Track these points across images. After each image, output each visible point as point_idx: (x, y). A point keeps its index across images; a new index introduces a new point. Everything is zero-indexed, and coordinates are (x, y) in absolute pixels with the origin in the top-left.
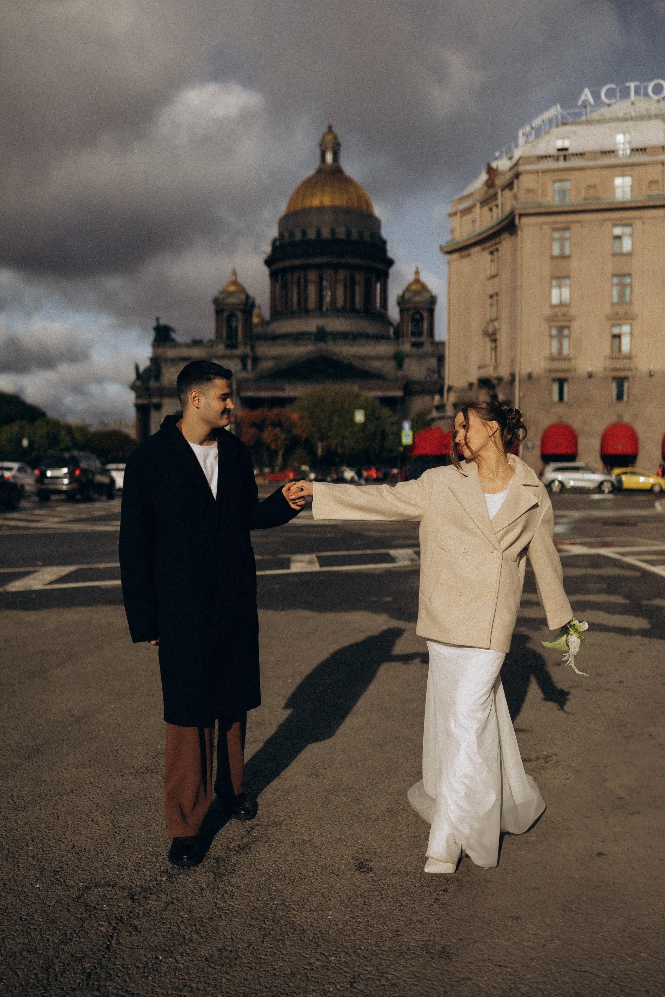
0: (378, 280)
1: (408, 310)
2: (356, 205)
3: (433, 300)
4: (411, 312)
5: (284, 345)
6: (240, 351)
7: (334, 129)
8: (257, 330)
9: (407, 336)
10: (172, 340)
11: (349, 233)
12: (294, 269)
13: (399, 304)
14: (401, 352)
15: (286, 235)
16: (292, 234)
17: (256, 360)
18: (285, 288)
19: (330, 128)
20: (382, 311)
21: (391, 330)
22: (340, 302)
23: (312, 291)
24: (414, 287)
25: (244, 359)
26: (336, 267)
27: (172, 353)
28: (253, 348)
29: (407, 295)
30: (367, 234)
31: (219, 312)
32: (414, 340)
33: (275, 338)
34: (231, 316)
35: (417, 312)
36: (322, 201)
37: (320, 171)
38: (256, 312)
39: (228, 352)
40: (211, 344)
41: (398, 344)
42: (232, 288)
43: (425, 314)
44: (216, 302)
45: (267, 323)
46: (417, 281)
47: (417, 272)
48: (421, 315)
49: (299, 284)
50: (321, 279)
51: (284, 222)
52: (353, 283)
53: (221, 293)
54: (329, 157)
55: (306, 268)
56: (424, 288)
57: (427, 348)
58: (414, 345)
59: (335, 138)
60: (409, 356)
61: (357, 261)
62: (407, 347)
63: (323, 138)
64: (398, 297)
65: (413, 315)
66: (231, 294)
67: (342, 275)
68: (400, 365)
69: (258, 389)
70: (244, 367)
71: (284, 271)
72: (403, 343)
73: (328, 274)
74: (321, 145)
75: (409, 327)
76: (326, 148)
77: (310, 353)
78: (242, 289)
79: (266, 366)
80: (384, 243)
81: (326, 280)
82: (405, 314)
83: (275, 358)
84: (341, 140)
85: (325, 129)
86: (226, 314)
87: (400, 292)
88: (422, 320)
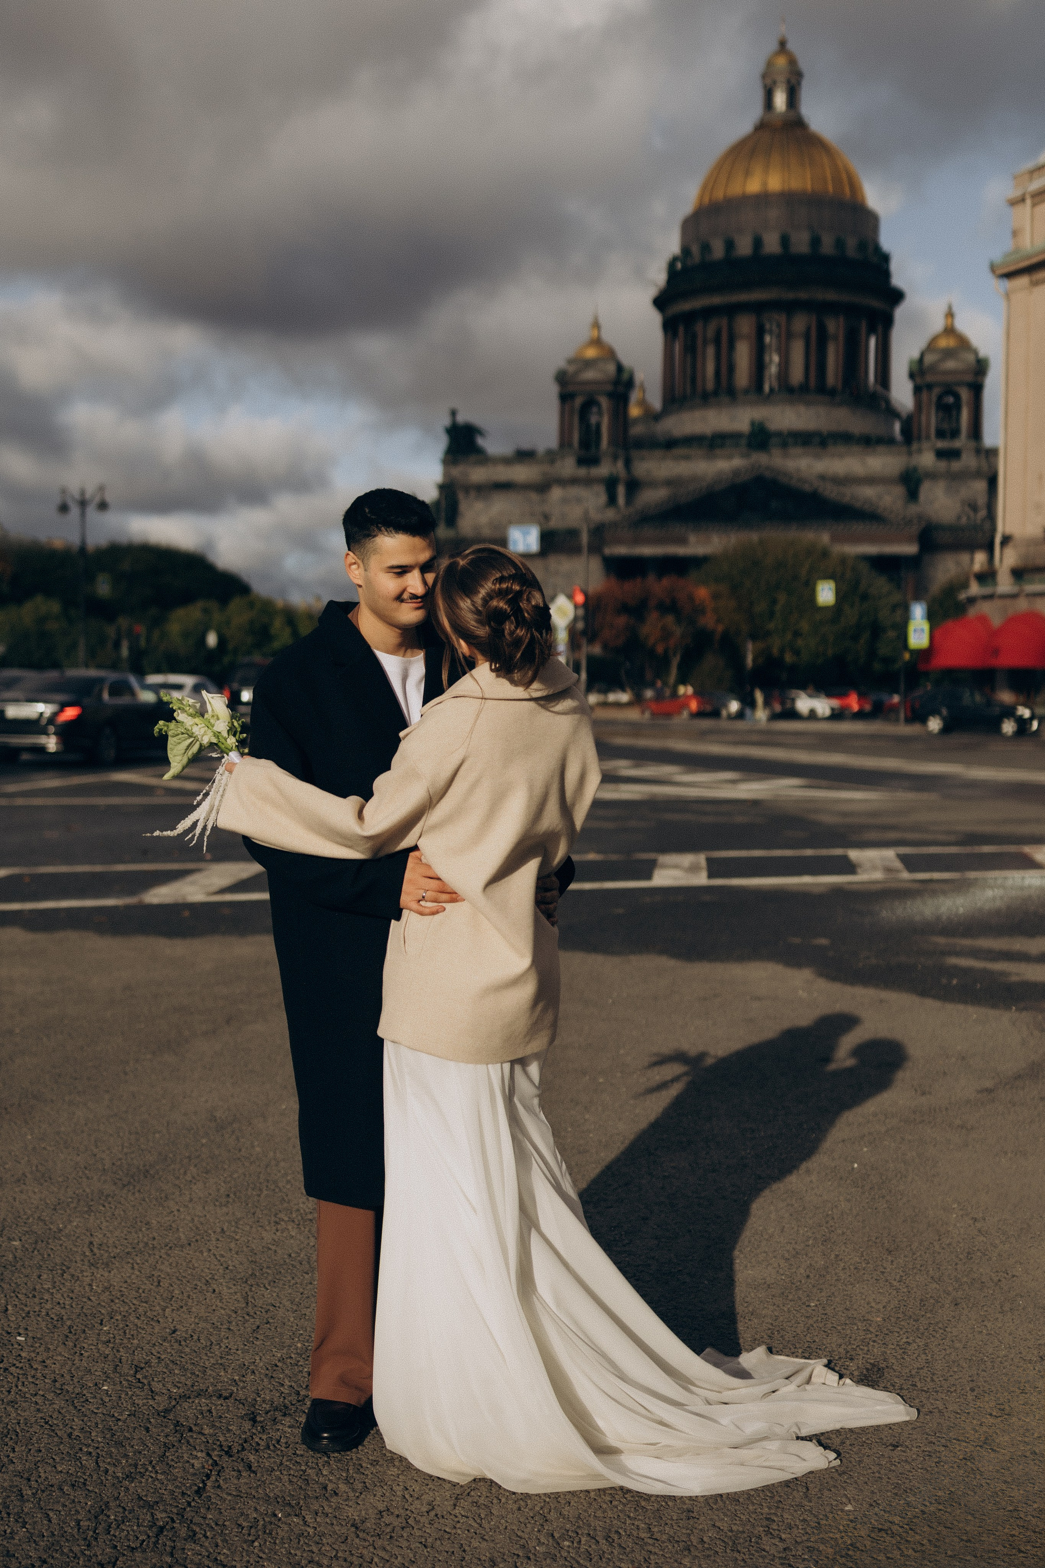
0: (872, 330)
1: (930, 387)
2: (830, 188)
3: (981, 367)
4: (936, 391)
5: (687, 458)
6: (604, 470)
7: (790, 46)
8: (637, 430)
9: (928, 437)
10: (479, 451)
11: (816, 242)
12: (708, 313)
13: (912, 376)
14: (915, 469)
15: (695, 249)
16: (706, 248)
17: (634, 486)
18: (691, 349)
19: (783, 44)
20: (879, 389)
21: (897, 427)
22: (797, 375)
23: (743, 354)
24: (943, 343)
25: (611, 484)
26: (790, 308)
27: (478, 474)
28: (628, 463)
29: (929, 359)
30: (851, 243)
31: (565, 398)
32: (941, 444)
33: (670, 444)
34: (590, 403)
35: (949, 390)
36: (765, 184)
37: (761, 127)
38: (635, 396)
39: (582, 472)
40: (551, 456)
41: (910, 454)
42: (591, 353)
43: (965, 394)
44: (562, 378)
45: (657, 417)
46: (949, 330)
47: (950, 314)
48: (957, 397)
49: (717, 341)
50: (760, 332)
51: (691, 225)
52: (823, 338)
53: (570, 361)
54: (780, 100)
55: (732, 310)
56: (964, 344)
57: (968, 460)
58: (941, 454)
59: (793, 62)
60: (932, 476)
61: (831, 296)
62: (927, 459)
63: (770, 64)
64: (911, 362)
65: (940, 398)
66: (588, 364)
67: (800, 322)
68: (913, 494)
69: (637, 541)
70: (612, 500)
71: (689, 318)
72: (920, 451)
73: (774, 321)
74: (764, 76)
75: (931, 420)
76: (775, 83)
77: (736, 472)
78: (610, 354)
79: (652, 497)
80: (885, 258)
81: (771, 332)
82: (925, 395)
83: (669, 482)
84: (803, 65)
85: (774, 46)
86: (579, 401)
87: (916, 354)
88: (958, 406)
